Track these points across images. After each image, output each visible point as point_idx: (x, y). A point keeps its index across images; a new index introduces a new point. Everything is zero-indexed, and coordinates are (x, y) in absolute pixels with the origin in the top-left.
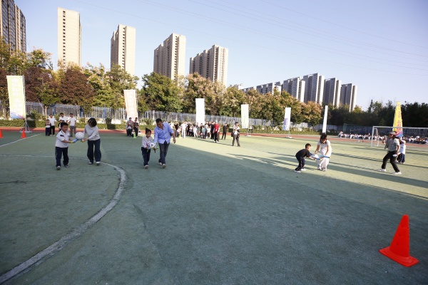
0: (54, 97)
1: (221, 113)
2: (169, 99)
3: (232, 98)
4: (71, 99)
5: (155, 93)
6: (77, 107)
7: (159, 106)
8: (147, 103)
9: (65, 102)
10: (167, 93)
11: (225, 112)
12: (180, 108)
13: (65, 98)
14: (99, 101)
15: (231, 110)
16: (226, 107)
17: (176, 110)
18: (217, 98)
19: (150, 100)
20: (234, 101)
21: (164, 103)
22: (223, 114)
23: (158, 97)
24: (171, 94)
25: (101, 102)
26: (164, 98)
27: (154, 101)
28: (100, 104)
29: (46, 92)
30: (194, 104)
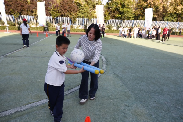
0: (57, 13)
1: (165, 19)
2: (125, 10)
3: (178, 6)
4: (65, 14)
5: (115, 6)
6: (68, 19)
7: (117, 15)
8: (109, 14)
9: (62, 16)
10: (123, 6)
11: (169, 18)
12: (132, 16)
13: (62, 13)
14: (80, 14)
15: (175, 16)
16: (171, 14)
17: (129, 18)
18: (163, 7)
19: (111, 11)
20: (179, 8)
21: (121, 13)
22: (167, 20)
23: (117, 9)
24: (126, 6)
25: (82, 15)
26: (121, 10)
27: (114, 12)
28: (81, 16)
29: (53, 10)
30: (144, 13)
